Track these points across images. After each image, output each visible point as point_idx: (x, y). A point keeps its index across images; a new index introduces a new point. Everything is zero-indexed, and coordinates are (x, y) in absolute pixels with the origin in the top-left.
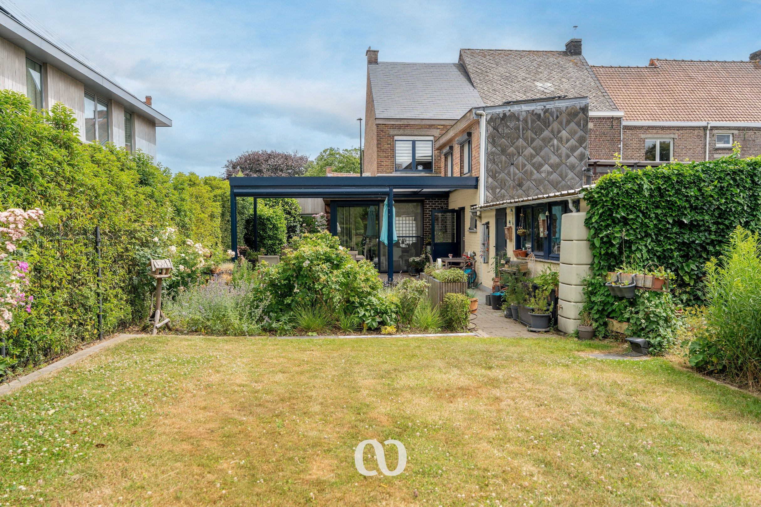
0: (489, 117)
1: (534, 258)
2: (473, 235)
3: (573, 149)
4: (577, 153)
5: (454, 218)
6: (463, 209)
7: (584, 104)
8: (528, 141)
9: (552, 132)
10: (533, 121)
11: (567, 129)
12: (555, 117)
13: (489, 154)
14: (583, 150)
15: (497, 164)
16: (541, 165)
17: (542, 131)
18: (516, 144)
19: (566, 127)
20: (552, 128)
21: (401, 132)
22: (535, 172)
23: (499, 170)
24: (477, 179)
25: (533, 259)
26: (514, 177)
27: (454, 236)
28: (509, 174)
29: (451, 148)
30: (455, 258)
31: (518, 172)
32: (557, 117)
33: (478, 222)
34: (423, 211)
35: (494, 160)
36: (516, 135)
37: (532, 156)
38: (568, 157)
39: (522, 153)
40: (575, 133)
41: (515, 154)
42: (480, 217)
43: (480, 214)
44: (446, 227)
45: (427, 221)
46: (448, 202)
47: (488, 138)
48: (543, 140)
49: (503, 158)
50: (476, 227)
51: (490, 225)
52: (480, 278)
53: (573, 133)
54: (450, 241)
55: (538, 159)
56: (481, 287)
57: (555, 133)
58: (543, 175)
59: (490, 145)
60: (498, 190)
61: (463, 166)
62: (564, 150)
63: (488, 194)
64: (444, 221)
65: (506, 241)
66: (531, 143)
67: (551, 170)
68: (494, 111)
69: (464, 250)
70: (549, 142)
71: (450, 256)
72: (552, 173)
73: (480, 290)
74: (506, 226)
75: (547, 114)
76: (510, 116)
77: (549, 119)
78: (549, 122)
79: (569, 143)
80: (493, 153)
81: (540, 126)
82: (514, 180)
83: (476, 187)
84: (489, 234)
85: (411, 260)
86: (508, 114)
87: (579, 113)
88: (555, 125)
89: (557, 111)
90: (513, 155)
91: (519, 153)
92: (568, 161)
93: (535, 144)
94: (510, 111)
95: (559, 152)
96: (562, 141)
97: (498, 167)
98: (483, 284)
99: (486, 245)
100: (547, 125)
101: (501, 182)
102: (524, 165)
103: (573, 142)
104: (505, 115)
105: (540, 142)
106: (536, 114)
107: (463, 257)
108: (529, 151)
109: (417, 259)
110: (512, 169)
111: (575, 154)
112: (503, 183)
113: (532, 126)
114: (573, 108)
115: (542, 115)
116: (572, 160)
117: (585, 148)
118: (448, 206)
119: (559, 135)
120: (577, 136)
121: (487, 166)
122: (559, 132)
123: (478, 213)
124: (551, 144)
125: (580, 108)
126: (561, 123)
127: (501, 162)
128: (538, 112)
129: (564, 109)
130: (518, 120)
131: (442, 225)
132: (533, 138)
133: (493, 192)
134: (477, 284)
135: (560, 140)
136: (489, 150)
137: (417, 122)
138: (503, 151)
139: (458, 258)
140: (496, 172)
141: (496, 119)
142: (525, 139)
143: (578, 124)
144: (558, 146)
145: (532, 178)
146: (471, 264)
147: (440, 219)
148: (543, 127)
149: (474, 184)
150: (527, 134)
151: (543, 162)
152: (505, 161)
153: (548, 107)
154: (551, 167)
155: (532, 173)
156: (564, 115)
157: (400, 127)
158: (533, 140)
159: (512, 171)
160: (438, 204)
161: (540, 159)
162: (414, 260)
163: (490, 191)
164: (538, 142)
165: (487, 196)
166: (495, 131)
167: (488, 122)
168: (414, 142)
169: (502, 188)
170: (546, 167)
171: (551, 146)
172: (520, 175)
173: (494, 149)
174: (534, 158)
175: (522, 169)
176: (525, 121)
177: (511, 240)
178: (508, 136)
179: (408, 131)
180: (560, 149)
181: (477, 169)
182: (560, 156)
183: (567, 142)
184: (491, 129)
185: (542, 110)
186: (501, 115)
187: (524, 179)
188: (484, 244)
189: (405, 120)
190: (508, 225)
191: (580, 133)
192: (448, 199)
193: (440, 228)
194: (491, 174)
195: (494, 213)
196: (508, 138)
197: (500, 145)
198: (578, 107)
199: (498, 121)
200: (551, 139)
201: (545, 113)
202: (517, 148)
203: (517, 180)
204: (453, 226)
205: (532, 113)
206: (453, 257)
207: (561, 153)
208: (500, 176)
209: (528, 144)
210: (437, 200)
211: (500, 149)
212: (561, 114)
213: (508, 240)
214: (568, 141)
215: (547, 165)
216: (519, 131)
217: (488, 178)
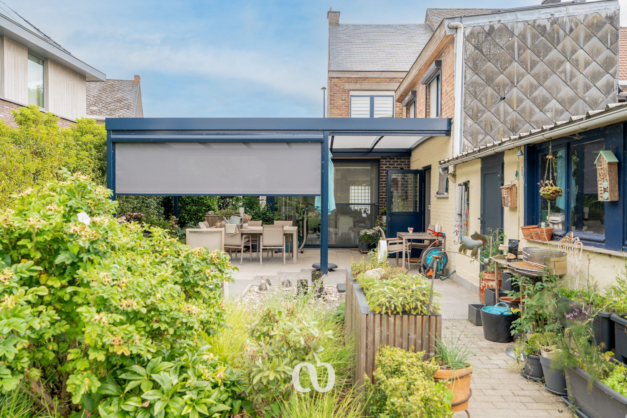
0: (468, 32)
1: (577, 244)
2: (443, 202)
3: (595, 77)
4: (601, 83)
5: (417, 182)
6: (428, 169)
7: (613, 10)
8: (527, 65)
9: (563, 52)
10: (534, 37)
11: (586, 47)
12: (568, 31)
13: (469, 85)
14: (611, 79)
15: (480, 99)
16: (546, 101)
17: (548, 50)
18: (508, 70)
19: (584, 45)
20: (564, 46)
21: (358, 86)
22: (537, 110)
23: (483, 108)
24: (450, 122)
25: (576, 246)
26: (505, 117)
27: (416, 204)
28: (497, 114)
29: (414, 93)
30: (417, 234)
31: (510, 110)
32: (571, 30)
33: (450, 183)
34: (379, 173)
35: (476, 93)
36: (509, 57)
37: (533, 88)
38: (587, 88)
39: (518, 83)
40: (599, 52)
41: (507, 85)
42: (454, 175)
43: (455, 171)
44: (406, 193)
45: (384, 185)
46: (409, 162)
47: (466, 61)
48: (550, 64)
49: (489, 90)
50: (447, 190)
51: (471, 185)
52: (453, 264)
53: (594, 54)
54: (412, 211)
55: (541, 92)
56: (454, 276)
57: (568, 54)
58: (549, 115)
59: (469, 71)
60: (480, 137)
61: (429, 112)
62: (580, 79)
63: (466, 142)
64: (405, 185)
65: (502, 209)
66: (532, 68)
67: (561, 107)
68: (476, 22)
69: (429, 223)
70: (558, 67)
71: (411, 229)
72: (562, 112)
73: (453, 282)
74: (503, 185)
75: (555, 26)
76: (500, 30)
77: (558, 33)
78: (558, 37)
79: (589, 68)
80: (474, 84)
81: (545, 44)
82: (504, 123)
83: (448, 133)
84: (468, 200)
85: (362, 232)
86: (496, 26)
87: (605, 23)
88: (568, 42)
89: (571, 21)
90: (505, 85)
91: (513, 83)
92: (587, 94)
93: (536, 69)
94: (499, 21)
95: (574, 81)
96: (578, 65)
97: (481, 103)
98: (458, 273)
99: (464, 217)
100: (556, 41)
101: (485, 125)
102: (520, 101)
103: (594, 67)
104: (492, 28)
105: (545, 66)
106: (539, 26)
107: (428, 231)
108: (528, 79)
109: (370, 232)
110: (502, 105)
111: (599, 84)
112: (489, 127)
113: (533, 44)
114: (595, 17)
115: (548, 28)
116: (594, 92)
117: (613, 76)
118: (409, 167)
119: (574, 57)
120: (601, 58)
121: (465, 102)
122: (574, 51)
123: (451, 169)
124: (561, 69)
125: (607, 17)
126: (576, 39)
127: (486, 96)
128: (542, 23)
129: (582, 18)
130: (512, 34)
131: (402, 190)
132: (534, 61)
133: (473, 138)
134: (448, 270)
135: (576, 64)
136: (468, 79)
137: (375, 75)
138: (489, 80)
139: (421, 234)
140: (478, 111)
141: (479, 33)
142: (523, 63)
143: (603, 40)
144: (572, 73)
145: (532, 120)
146: (440, 243)
147: (400, 183)
148: (550, 45)
149: (445, 128)
150: (524, 55)
151: (548, 96)
152: (492, 95)
153: (556, 15)
154: (560, 103)
155: (532, 113)
156: (581, 26)
157: (356, 80)
158: (534, 64)
159: (502, 109)
160: (397, 163)
161: (545, 91)
162: (366, 233)
163: (470, 138)
164: (541, 67)
165: (464, 146)
166: (477, 51)
167: (467, 39)
168: (372, 98)
169: (487, 134)
170: (554, 104)
171: (561, 73)
172: (513, 115)
173: (476, 76)
174: (536, 89)
175: (518, 107)
176: (523, 36)
177: (514, 209)
178: (496, 60)
179: (366, 85)
180: (575, 77)
181: (449, 108)
182: (574, 87)
183: (586, 67)
184: (471, 48)
185: (549, 19)
186: (487, 29)
187: (520, 121)
188: (461, 215)
189: (362, 73)
190: (507, 183)
191: (606, 53)
192: (409, 159)
193: (400, 194)
194: (470, 113)
195: (478, 166)
196: (497, 61)
197: (485, 72)
198: (604, 15)
199: (482, 37)
200: (562, 62)
201: (552, 24)
202: (510, 77)
203: (509, 122)
204: (416, 192)
205: (534, 25)
206: (414, 231)
207: (576, 83)
208: (484, 116)
209: (526, 69)
210: (395, 160)
211: (484, 77)
212: (577, 26)
213: (506, 209)
214: (587, 64)
215: (554, 101)
216: (514, 52)
217: (465, 118)
